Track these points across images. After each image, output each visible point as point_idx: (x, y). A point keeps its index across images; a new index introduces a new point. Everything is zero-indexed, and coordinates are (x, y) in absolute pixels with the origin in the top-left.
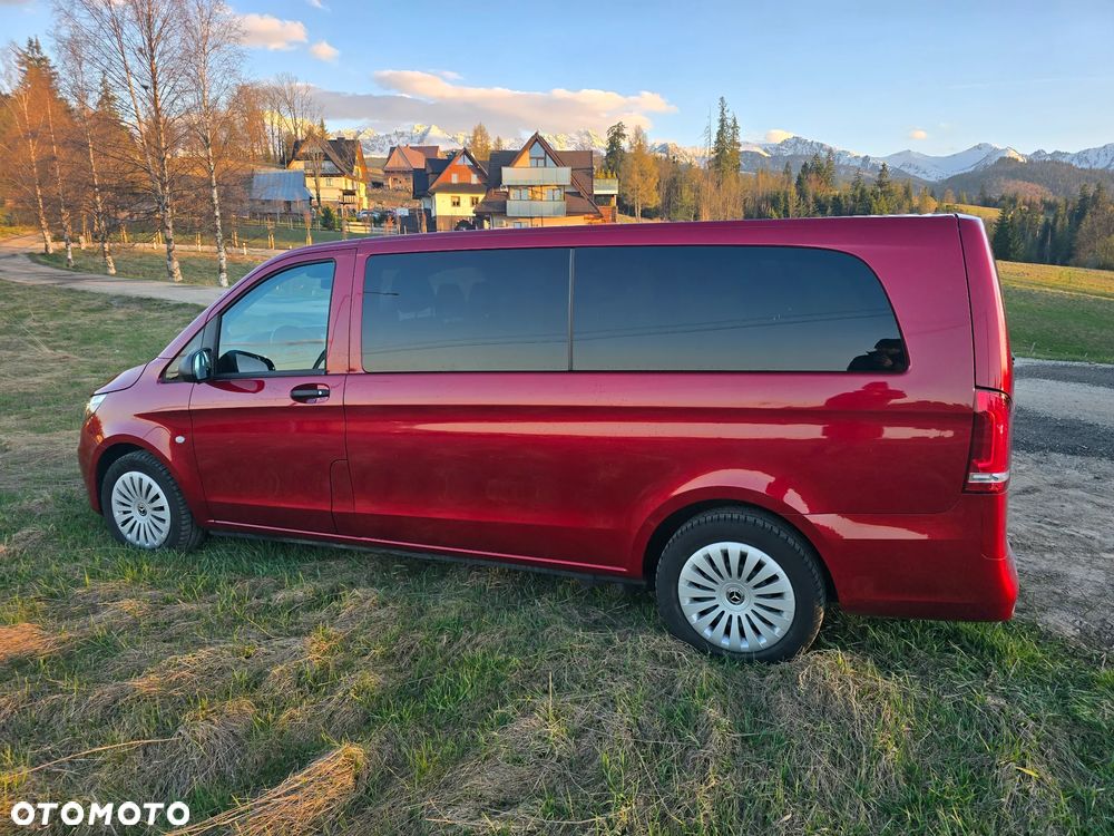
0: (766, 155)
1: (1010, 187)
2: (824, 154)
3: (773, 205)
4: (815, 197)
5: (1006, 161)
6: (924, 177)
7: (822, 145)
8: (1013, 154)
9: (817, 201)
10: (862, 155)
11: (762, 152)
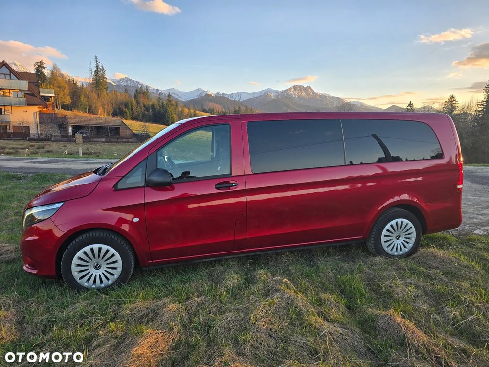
0: (114, 84)
1: (212, 105)
2: (140, 86)
3: (126, 107)
4: (144, 104)
5: (208, 96)
6: (180, 99)
7: (139, 82)
8: (209, 93)
9: (145, 106)
10: (156, 88)
11: (112, 83)
